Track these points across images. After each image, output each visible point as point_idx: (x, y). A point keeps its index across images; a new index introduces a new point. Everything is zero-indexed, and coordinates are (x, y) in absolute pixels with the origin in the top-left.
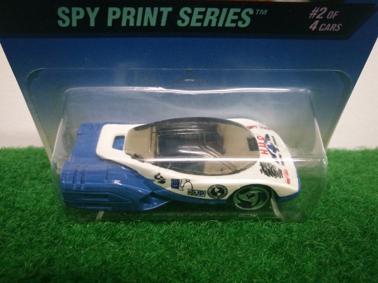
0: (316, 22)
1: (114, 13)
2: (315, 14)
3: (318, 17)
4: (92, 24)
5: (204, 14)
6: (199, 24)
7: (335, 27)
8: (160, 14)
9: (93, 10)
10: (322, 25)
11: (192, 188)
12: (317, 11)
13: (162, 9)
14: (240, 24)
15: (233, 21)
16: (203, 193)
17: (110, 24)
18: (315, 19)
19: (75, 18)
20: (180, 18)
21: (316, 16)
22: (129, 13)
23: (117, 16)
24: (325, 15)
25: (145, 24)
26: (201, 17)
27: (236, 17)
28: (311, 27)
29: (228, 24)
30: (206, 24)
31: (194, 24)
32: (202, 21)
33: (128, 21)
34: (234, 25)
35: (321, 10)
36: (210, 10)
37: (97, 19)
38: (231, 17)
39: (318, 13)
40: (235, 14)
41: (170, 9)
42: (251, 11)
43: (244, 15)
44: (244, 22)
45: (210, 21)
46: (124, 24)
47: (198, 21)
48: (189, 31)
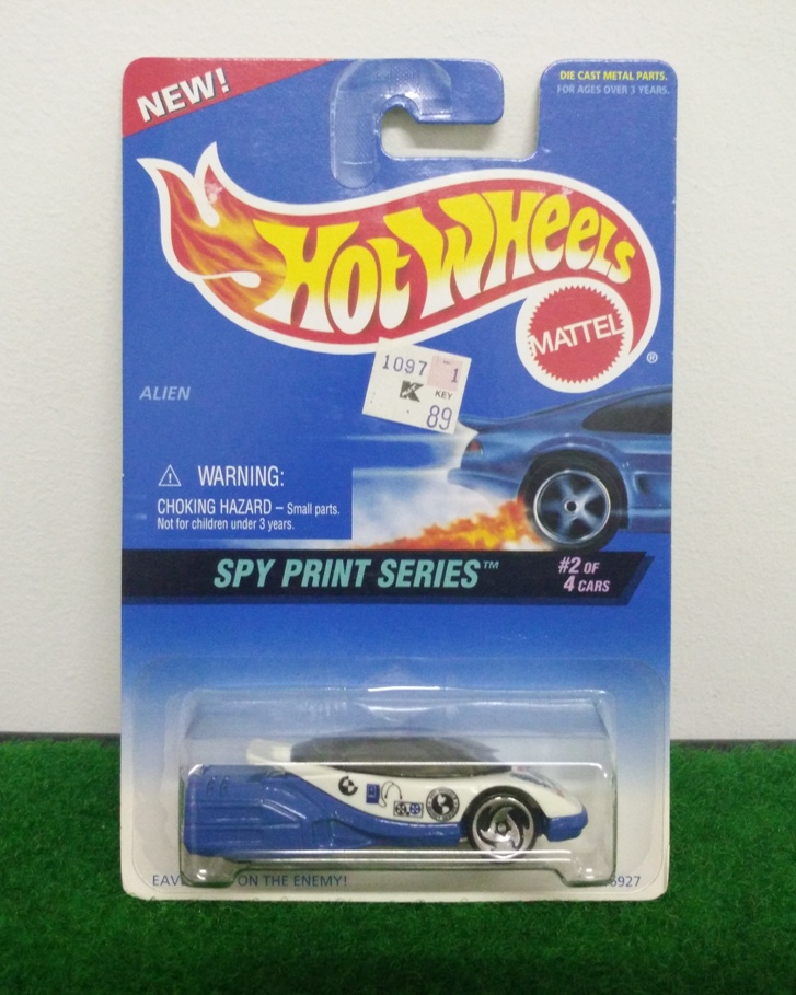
0: (572, 579)
1: (294, 568)
2: (566, 567)
3: (572, 571)
4: (261, 583)
5: (413, 568)
6: (408, 584)
7: (602, 586)
8: (355, 569)
9: (265, 564)
10: (581, 583)
11: (401, 797)
12: (568, 562)
13: (358, 562)
14: (464, 583)
15: (454, 579)
16: (419, 809)
17: (285, 583)
18: (567, 575)
19: (239, 574)
20: (382, 575)
21: (567, 570)
22: (313, 568)
23: (297, 572)
24: (581, 568)
25: (334, 584)
26: (410, 573)
27: (457, 573)
28: (565, 586)
29: (448, 584)
30: (417, 583)
31: (401, 583)
32: (411, 579)
33: (311, 579)
34: (455, 584)
35: (573, 561)
36: (421, 563)
37: (269, 576)
38: (451, 573)
39: (571, 565)
40: (456, 568)
41: (369, 562)
42: (477, 565)
43: (467, 570)
44: (469, 580)
45: (423, 579)
46: (305, 583)
47: (406, 578)
48: (394, 594)
